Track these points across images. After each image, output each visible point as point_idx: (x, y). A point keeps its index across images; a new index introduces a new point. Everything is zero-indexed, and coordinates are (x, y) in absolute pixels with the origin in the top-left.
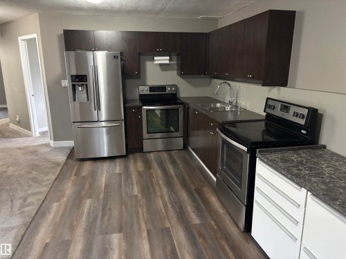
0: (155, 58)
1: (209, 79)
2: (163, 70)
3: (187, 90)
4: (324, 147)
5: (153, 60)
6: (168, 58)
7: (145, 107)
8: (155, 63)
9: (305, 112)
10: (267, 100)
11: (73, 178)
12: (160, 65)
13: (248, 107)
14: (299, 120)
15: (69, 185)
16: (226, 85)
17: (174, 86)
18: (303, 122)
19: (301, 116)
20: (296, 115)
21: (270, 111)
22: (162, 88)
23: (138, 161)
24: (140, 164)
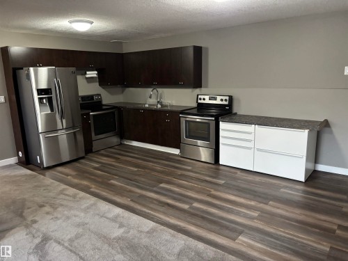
0: (88, 73)
1: (121, 89)
2: (88, 82)
4: (236, 114)
5: (86, 74)
6: (96, 72)
7: (91, 114)
8: (87, 76)
9: (227, 98)
10: (198, 95)
11: (69, 177)
12: (87, 78)
13: (174, 103)
14: (224, 103)
15: (76, 181)
16: (155, 90)
17: (99, 95)
18: (227, 103)
19: (226, 100)
20: (222, 100)
21: (202, 101)
22: (91, 97)
23: (100, 157)
24: (105, 158)
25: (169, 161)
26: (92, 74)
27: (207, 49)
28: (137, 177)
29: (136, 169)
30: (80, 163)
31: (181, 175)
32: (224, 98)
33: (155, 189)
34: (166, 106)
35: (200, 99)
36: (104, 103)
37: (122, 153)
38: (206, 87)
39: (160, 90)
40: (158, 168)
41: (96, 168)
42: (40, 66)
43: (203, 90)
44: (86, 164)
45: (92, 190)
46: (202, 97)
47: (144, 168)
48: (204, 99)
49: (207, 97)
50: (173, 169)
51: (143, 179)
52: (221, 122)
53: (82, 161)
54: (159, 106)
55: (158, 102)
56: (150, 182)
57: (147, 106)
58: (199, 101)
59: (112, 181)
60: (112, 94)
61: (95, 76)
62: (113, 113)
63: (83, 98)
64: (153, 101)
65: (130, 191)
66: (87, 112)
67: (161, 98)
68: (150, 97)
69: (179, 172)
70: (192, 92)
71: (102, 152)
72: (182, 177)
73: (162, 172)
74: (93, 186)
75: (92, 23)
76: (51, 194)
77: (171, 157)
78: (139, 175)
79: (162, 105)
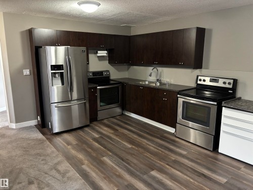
0: (99, 52)
1: (126, 67)
2: (100, 60)
3: (116, 74)
5: (97, 53)
6: (106, 52)
7: (98, 88)
8: (98, 55)
10: (198, 77)
11: (69, 147)
12: (98, 57)
13: (173, 82)
14: (227, 86)
15: (74, 152)
16: (155, 70)
17: (108, 71)
18: (231, 86)
19: (229, 84)
20: (224, 83)
21: (202, 83)
22: (101, 73)
23: (102, 127)
24: (106, 129)
25: (164, 140)
26: (103, 53)
27: (210, 30)
28: (129, 157)
29: (130, 146)
30: (83, 132)
31: (175, 162)
32: (227, 81)
33: (145, 177)
34: (165, 84)
35: (200, 80)
36: (112, 78)
37: (122, 124)
38: (207, 68)
39: (160, 69)
40: (152, 147)
41: (95, 140)
42: (58, 46)
43: (204, 71)
44: (88, 134)
45: (84, 167)
46: (202, 78)
47: (138, 145)
48: (204, 81)
49: (208, 79)
50: (167, 152)
51: (135, 161)
52: (223, 108)
53: (86, 129)
54: (158, 84)
55: (158, 80)
56: (142, 166)
57: (147, 83)
58: (199, 82)
59: (105, 158)
60: (119, 70)
61: (105, 55)
62: (118, 87)
63: (94, 73)
64: (153, 78)
65: (120, 176)
66: (95, 86)
67: (160, 77)
68: (150, 75)
69: (174, 157)
70: (192, 72)
71: (105, 121)
72: (176, 164)
73: (155, 154)
74: (86, 162)
75: (99, 5)
76: (46, 167)
77: (165, 135)
78: (132, 154)
79: (160, 83)
